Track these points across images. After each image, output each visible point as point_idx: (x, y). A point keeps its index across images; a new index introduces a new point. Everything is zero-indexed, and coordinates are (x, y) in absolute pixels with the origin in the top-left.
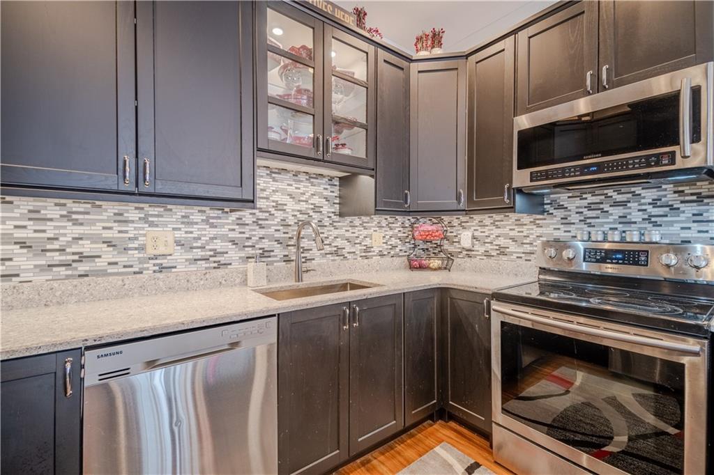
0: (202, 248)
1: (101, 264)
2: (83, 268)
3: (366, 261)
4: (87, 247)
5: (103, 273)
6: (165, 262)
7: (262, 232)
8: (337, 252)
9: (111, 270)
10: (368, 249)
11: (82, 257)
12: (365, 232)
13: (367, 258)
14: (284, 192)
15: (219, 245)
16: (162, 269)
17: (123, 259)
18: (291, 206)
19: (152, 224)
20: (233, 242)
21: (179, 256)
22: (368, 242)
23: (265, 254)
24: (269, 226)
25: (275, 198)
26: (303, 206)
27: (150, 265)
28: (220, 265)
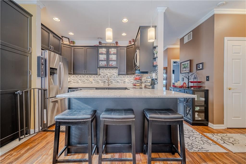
0: (96, 80)
1: (86, 82)
2: (84, 82)
3: (124, 84)
4: (84, 80)
5: (86, 83)
6: (92, 82)
7: (104, 78)
8: (118, 82)
9: (87, 83)
10: (124, 82)
11: (84, 81)
12: (124, 78)
13: (124, 83)
14: (108, 72)
15: (98, 80)
16: (91, 83)
17: (88, 82)
18: (109, 74)
19: (91, 77)
20: (100, 80)
21: (93, 81)
22: (125, 80)
23: (104, 82)
24: (105, 78)
25: (106, 73)
26: (111, 74)
27: (90, 82)
28: (98, 83)
